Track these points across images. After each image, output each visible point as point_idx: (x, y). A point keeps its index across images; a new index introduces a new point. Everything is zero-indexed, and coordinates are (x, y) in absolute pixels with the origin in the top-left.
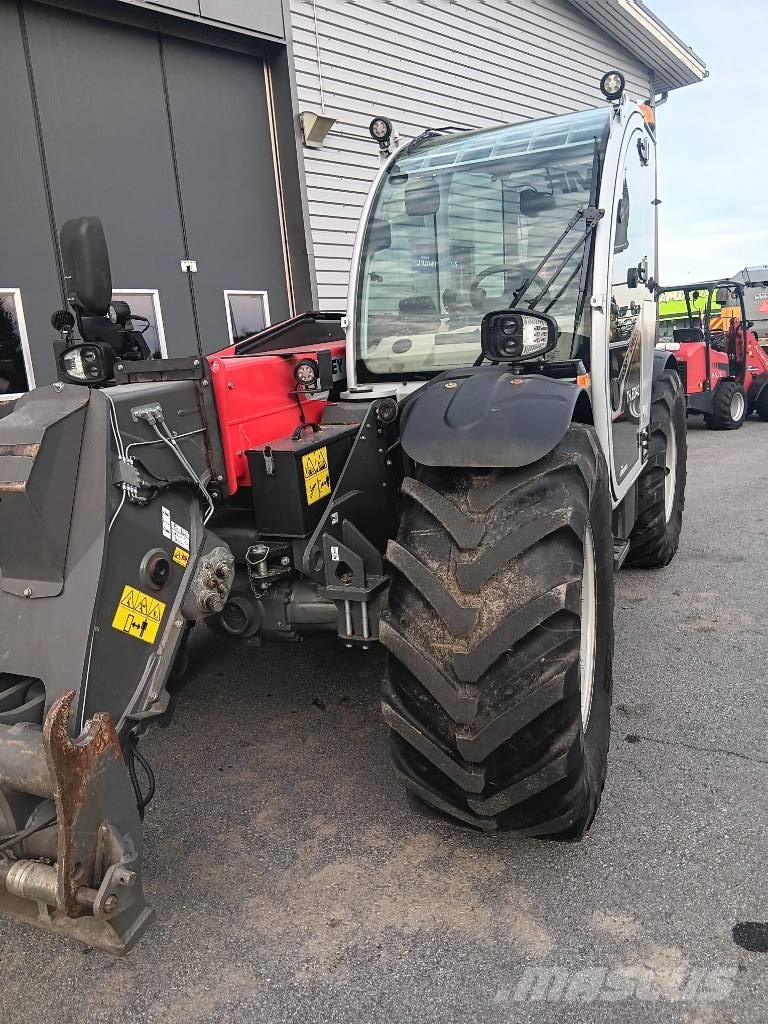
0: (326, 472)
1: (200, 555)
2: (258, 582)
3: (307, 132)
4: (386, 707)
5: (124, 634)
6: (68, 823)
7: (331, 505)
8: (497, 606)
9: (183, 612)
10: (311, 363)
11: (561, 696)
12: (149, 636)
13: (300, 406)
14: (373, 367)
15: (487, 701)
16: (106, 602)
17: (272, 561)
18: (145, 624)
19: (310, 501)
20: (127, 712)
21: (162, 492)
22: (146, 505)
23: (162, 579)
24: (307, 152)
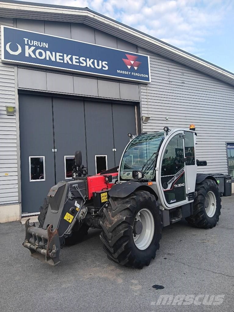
0: (107, 197)
1: (81, 209)
2: (93, 216)
3: (144, 120)
4: (100, 236)
5: (66, 220)
6: (49, 243)
7: (107, 203)
8: (116, 220)
9: (76, 218)
10: (108, 177)
11: (122, 235)
12: (70, 221)
13: (107, 185)
14: (123, 178)
15: (113, 235)
16: (63, 214)
17: (95, 212)
18: (69, 219)
19: (102, 202)
20: (65, 233)
21: (76, 198)
22: (72, 200)
23: (74, 212)
24: (143, 124)
